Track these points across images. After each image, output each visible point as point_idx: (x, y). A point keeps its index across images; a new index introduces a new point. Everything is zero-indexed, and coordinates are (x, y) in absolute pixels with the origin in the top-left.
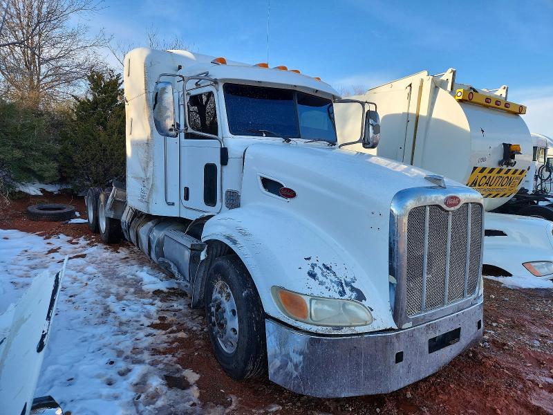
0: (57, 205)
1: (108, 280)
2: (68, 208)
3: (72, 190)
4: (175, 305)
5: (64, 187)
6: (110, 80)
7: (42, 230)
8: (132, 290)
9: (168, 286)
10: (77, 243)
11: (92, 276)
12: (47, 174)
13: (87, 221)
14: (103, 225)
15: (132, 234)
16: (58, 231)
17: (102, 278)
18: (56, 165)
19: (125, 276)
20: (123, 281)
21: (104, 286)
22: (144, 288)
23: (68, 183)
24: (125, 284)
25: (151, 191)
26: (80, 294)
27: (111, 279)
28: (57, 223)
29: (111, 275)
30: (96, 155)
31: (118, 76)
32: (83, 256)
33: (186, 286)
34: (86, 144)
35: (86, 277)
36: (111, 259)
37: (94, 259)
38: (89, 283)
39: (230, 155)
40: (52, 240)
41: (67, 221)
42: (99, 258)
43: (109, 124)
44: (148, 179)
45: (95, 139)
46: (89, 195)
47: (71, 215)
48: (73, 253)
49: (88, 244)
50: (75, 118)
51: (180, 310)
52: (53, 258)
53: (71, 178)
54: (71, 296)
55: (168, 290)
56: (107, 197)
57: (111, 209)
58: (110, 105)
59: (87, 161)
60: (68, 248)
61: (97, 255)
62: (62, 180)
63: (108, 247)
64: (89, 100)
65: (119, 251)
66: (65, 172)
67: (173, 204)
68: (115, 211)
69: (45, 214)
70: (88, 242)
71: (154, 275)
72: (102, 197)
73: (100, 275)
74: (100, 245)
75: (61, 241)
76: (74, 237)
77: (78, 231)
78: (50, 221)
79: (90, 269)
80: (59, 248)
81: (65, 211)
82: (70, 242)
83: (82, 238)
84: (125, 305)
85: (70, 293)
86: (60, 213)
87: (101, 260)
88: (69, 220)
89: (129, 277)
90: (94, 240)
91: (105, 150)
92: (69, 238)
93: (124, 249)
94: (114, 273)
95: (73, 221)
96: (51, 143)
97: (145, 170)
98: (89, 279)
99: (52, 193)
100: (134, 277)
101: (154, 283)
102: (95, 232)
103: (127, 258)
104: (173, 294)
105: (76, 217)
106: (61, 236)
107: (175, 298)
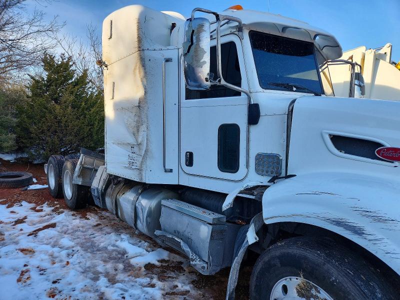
0: (16, 173)
1: (89, 255)
2: (26, 175)
3: (28, 158)
4: (180, 285)
5: (20, 156)
6: (62, 63)
7: (3, 198)
8: (121, 266)
9: (158, 259)
10: (42, 210)
11: (70, 251)
12: (5, 145)
13: (47, 186)
14: (68, 192)
15: (108, 201)
16: (20, 198)
17: (82, 252)
18: (14, 136)
19: (106, 248)
20: (105, 255)
21: (88, 264)
22: (133, 261)
23: (23, 152)
24: (110, 258)
25: (145, 157)
26: (63, 277)
27: (92, 252)
28: (16, 190)
29: (90, 247)
30: (52, 126)
31: (70, 58)
32: (53, 226)
33: (203, 267)
34: (42, 117)
35: (64, 253)
36: (82, 227)
37: (65, 228)
38: (70, 261)
39: (262, 113)
40: (15, 208)
41: (26, 188)
42: (70, 227)
43: (63, 99)
44: (139, 145)
45: (50, 112)
46: (51, 162)
47: (29, 182)
48: (40, 222)
49: (53, 211)
50: (30, 94)
51: (188, 292)
52: (21, 230)
53: (27, 147)
54: (54, 282)
55: (160, 264)
56: (74, 165)
57: (79, 176)
58: (62, 83)
59: (43, 132)
60: (34, 217)
61: (67, 223)
62: (20, 149)
63: (75, 213)
64: (43, 79)
65: (88, 217)
66: (23, 143)
67: (171, 171)
68: (83, 178)
69: (6, 182)
70: (53, 208)
71: (136, 244)
72: (68, 165)
73: (79, 248)
74: (66, 211)
75: (23, 209)
76: (38, 204)
77: (41, 197)
78: (10, 188)
79: (66, 241)
80: (25, 218)
81: (24, 178)
82: (34, 209)
83: (45, 205)
84: (122, 289)
85: (52, 277)
86: (19, 181)
87: (72, 229)
88: (28, 186)
89: (110, 248)
90: (58, 206)
91: (59, 122)
92: (33, 205)
93: (92, 215)
94: (93, 245)
95: (32, 187)
96: (9, 117)
97: (135, 134)
98: (68, 255)
99: (9, 161)
100: (115, 248)
101: (141, 255)
102: (56, 198)
103: (99, 225)
104: (168, 268)
105: (34, 183)
106: (24, 203)
107: (172, 274)
